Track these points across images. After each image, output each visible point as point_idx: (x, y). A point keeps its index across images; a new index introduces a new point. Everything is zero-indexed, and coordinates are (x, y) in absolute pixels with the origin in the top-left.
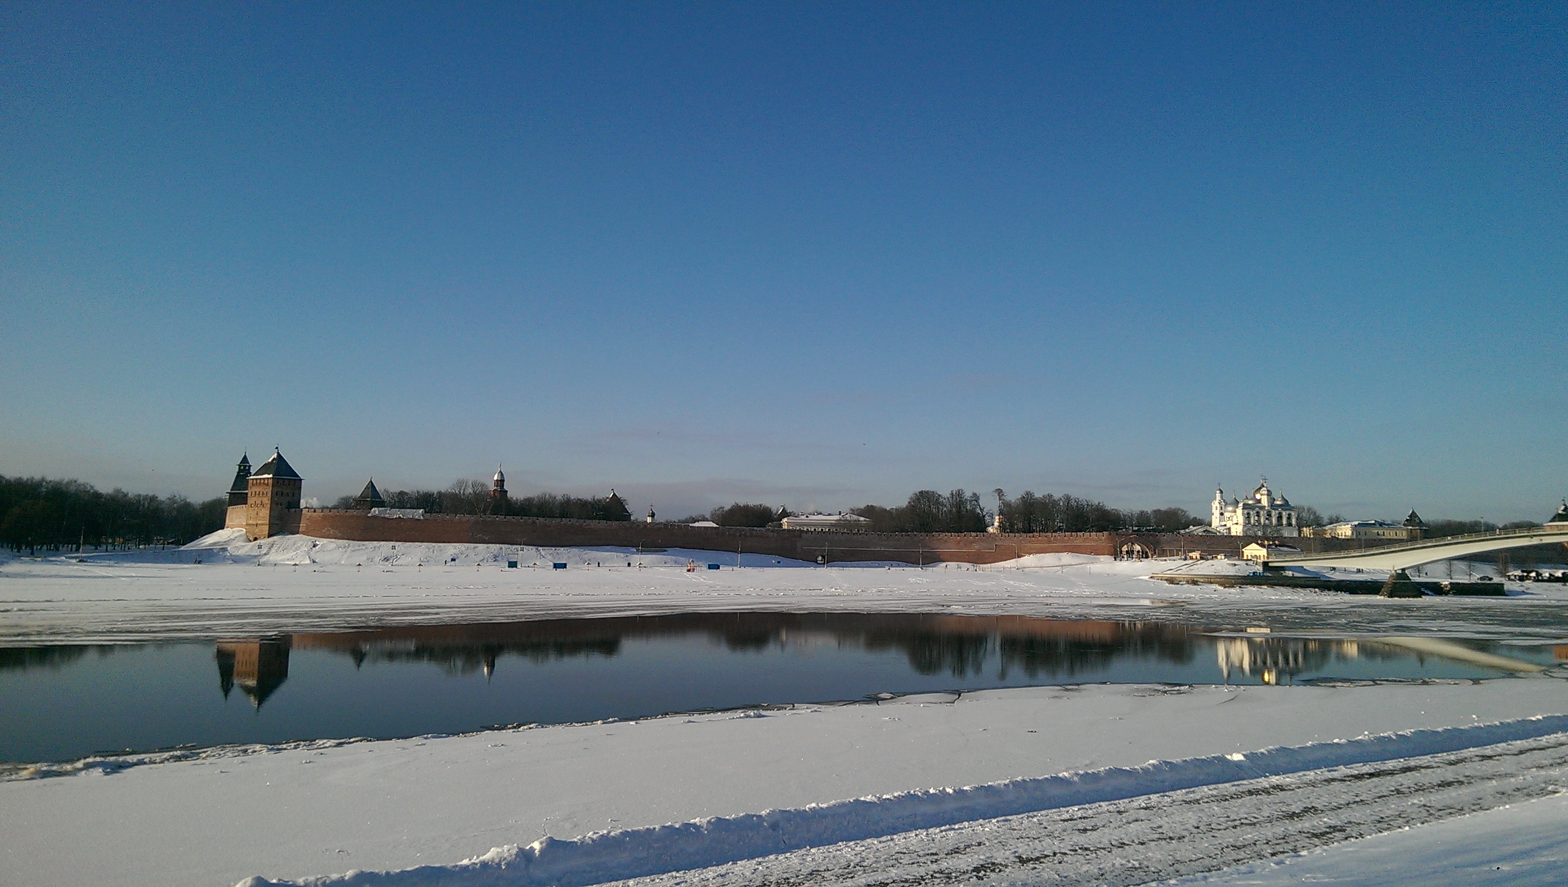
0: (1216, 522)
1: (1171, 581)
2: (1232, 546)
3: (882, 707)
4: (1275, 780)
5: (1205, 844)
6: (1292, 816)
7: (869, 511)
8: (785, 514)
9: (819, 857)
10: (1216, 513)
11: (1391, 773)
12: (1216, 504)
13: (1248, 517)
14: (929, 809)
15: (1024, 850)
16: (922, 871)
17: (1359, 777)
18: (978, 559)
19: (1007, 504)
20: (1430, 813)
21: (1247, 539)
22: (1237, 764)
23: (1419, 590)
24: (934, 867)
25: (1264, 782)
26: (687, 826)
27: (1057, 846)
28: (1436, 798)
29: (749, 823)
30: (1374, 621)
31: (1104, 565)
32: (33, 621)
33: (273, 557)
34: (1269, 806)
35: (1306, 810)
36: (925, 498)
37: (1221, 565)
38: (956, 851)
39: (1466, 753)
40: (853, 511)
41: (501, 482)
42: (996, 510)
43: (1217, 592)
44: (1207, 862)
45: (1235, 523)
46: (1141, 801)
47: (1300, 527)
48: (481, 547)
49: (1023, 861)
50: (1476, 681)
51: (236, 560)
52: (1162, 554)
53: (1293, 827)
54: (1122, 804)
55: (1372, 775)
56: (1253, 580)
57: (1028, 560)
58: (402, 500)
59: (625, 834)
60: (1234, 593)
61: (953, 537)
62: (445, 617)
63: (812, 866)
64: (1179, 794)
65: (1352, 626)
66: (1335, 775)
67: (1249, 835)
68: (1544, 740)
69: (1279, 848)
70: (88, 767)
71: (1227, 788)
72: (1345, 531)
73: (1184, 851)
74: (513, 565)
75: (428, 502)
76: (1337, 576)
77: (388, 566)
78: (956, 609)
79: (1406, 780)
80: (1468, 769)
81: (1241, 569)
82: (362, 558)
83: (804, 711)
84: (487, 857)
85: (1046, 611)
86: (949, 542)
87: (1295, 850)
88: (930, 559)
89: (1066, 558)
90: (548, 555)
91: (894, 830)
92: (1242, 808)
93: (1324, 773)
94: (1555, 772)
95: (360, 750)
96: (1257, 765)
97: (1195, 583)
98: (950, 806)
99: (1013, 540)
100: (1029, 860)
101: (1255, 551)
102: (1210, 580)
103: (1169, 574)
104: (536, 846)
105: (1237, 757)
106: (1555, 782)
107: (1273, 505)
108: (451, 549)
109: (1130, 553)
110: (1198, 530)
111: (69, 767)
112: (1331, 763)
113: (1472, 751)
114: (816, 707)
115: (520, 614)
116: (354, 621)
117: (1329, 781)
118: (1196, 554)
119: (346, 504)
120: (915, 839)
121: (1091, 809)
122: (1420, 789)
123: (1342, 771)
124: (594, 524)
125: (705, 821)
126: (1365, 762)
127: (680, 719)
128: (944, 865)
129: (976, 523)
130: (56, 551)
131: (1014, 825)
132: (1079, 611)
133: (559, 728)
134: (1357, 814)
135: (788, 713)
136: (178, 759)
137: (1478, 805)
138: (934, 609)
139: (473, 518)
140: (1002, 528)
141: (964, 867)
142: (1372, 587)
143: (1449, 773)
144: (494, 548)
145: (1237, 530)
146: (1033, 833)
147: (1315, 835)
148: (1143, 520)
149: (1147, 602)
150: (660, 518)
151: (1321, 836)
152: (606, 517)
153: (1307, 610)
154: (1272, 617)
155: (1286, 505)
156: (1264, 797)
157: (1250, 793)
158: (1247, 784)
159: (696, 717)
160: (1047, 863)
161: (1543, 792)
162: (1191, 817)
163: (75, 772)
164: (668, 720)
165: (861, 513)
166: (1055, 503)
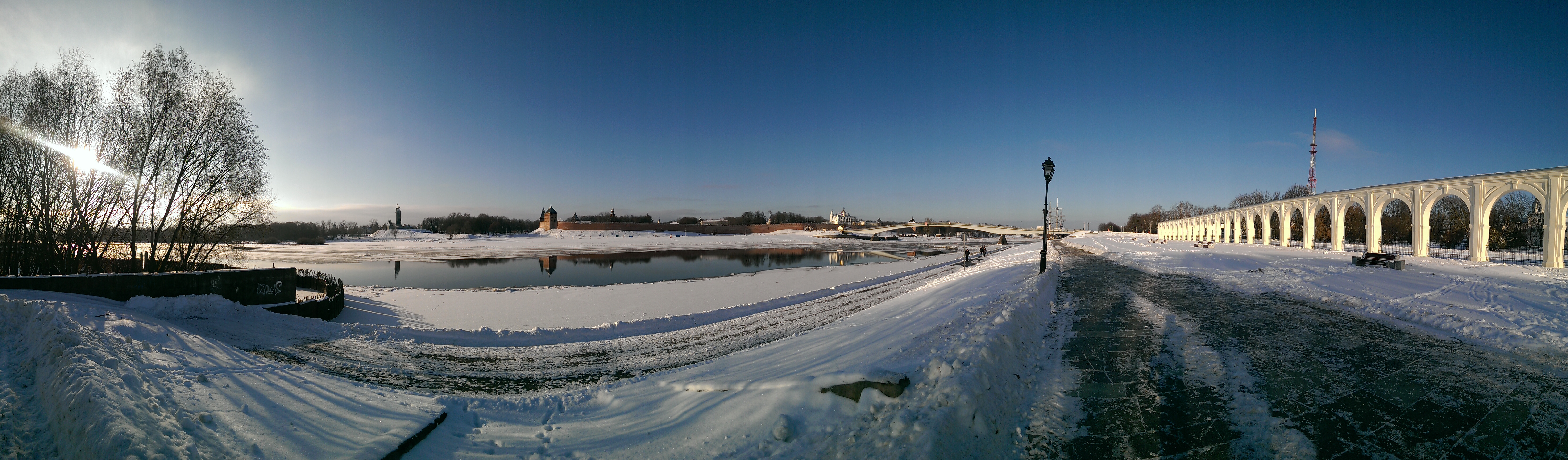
0: (830, 221)
1: (818, 237)
2: (834, 227)
3: (731, 277)
4: (842, 294)
5: (823, 316)
6: (846, 304)
7: (729, 218)
8: (701, 220)
9: (706, 328)
10: (831, 218)
11: (872, 289)
12: (831, 215)
13: (839, 219)
14: (742, 311)
15: (771, 322)
16: (739, 331)
17: (863, 291)
18: (763, 232)
19: (772, 215)
20: (881, 300)
21: (839, 225)
22: (833, 290)
23: (879, 239)
24: (743, 330)
25: (839, 295)
26: (664, 318)
27: (781, 319)
28: (881, 296)
29: (684, 318)
30: (868, 247)
31: (801, 233)
32: (497, 252)
33: (551, 235)
34: (840, 302)
35: (850, 302)
36: (747, 214)
37: (832, 232)
38: (750, 324)
39: (889, 282)
40: (724, 218)
41: (613, 212)
42: (769, 217)
43: (830, 240)
44: (823, 321)
45: (835, 220)
46: (806, 303)
47: (852, 222)
48: (608, 231)
49: (771, 325)
50: (891, 263)
51: (543, 236)
52: (816, 230)
53: (846, 308)
54: (801, 305)
55: (867, 290)
56: (839, 236)
57: (778, 232)
58: (584, 218)
59: (644, 321)
60: (834, 240)
61: (756, 225)
62: (597, 252)
63: (704, 331)
64: (816, 301)
65: (863, 249)
66: (858, 291)
67: (834, 311)
68: (906, 278)
69: (842, 315)
70: (507, 289)
71: (830, 297)
72: (863, 223)
73: (817, 318)
74: (617, 236)
75: (593, 219)
76: (860, 235)
77: (581, 237)
78: (756, 247)
79: (875, 291)
80: (889, 287)
81: (837, 233)
82: (574, 235)
83: (706, 280)
84: (601, 326)
85: (783, 246)
86: (755, 227)
87: (846, 316)
88: (748, 232)
89: (789, 231)
90: (627, 233)
91: (731, 318)
92: (833, 304)
93: (855, 291)
94: (908, 286)
95: (573, 289)
96: (839, 290)
97: (824, 237)
98: (749, 309)
99: (774, 226)
100: (773, 325)
101: (840, 228)
102: (828, 237)
103: (818, 235)
104: (616, 323)
105: (833, 288)
106: (908, 288)
107: (846, 216)
108: (599, 232)
109: (808, 229)
110: (826, 223)
111: (503, 289)
112: (856, 288)
113: (891, 282)
114: (710, 278)
115: (620, 251)
116: (574, 253)
117: (856, 293)
118: (825, 230)
119: (569, 220)
120: (737, 321)
121: (792, 307)
122: (878, 293)
123: (860, 290)
124: (641, 224)
125: (669, 317)
126: (865, 287)
127: (667, 282)
128: (746, 329)
129: (763, 221)
130: (501, 234)
131: (769, 314)
132: (792, 246)
133: (630, 284)
134: (863, 302)
135: (701, 280)
136: (527, 289)
137: (891, 297)
138: (749, 248)
139: (605, 223)
140: (771, 222)
141: (752, 329)
142: (868, 238)
143: (885, 288)
144: (612, 231)
145: (836, 223)
146: (774, 316)
147: (852, 310)
148: (811, 219)
149: (812, 243)
150: (662, 222)
151: (853, 310)
152: (646, 222)
153: (852, 244)
154: (844, 247)
155: (849, 216)
156: (839, 299)
157: (835, 298)
158: (835, 296)
159: (672, 282)
160: (778, 326)
161: (906, 292)
162: (819, 307)
163: (505, 291)
164: (663, 282)
165: (727, 219)
166: (787, 215)
